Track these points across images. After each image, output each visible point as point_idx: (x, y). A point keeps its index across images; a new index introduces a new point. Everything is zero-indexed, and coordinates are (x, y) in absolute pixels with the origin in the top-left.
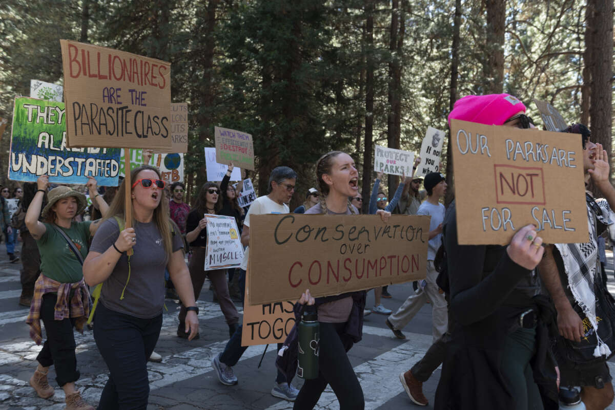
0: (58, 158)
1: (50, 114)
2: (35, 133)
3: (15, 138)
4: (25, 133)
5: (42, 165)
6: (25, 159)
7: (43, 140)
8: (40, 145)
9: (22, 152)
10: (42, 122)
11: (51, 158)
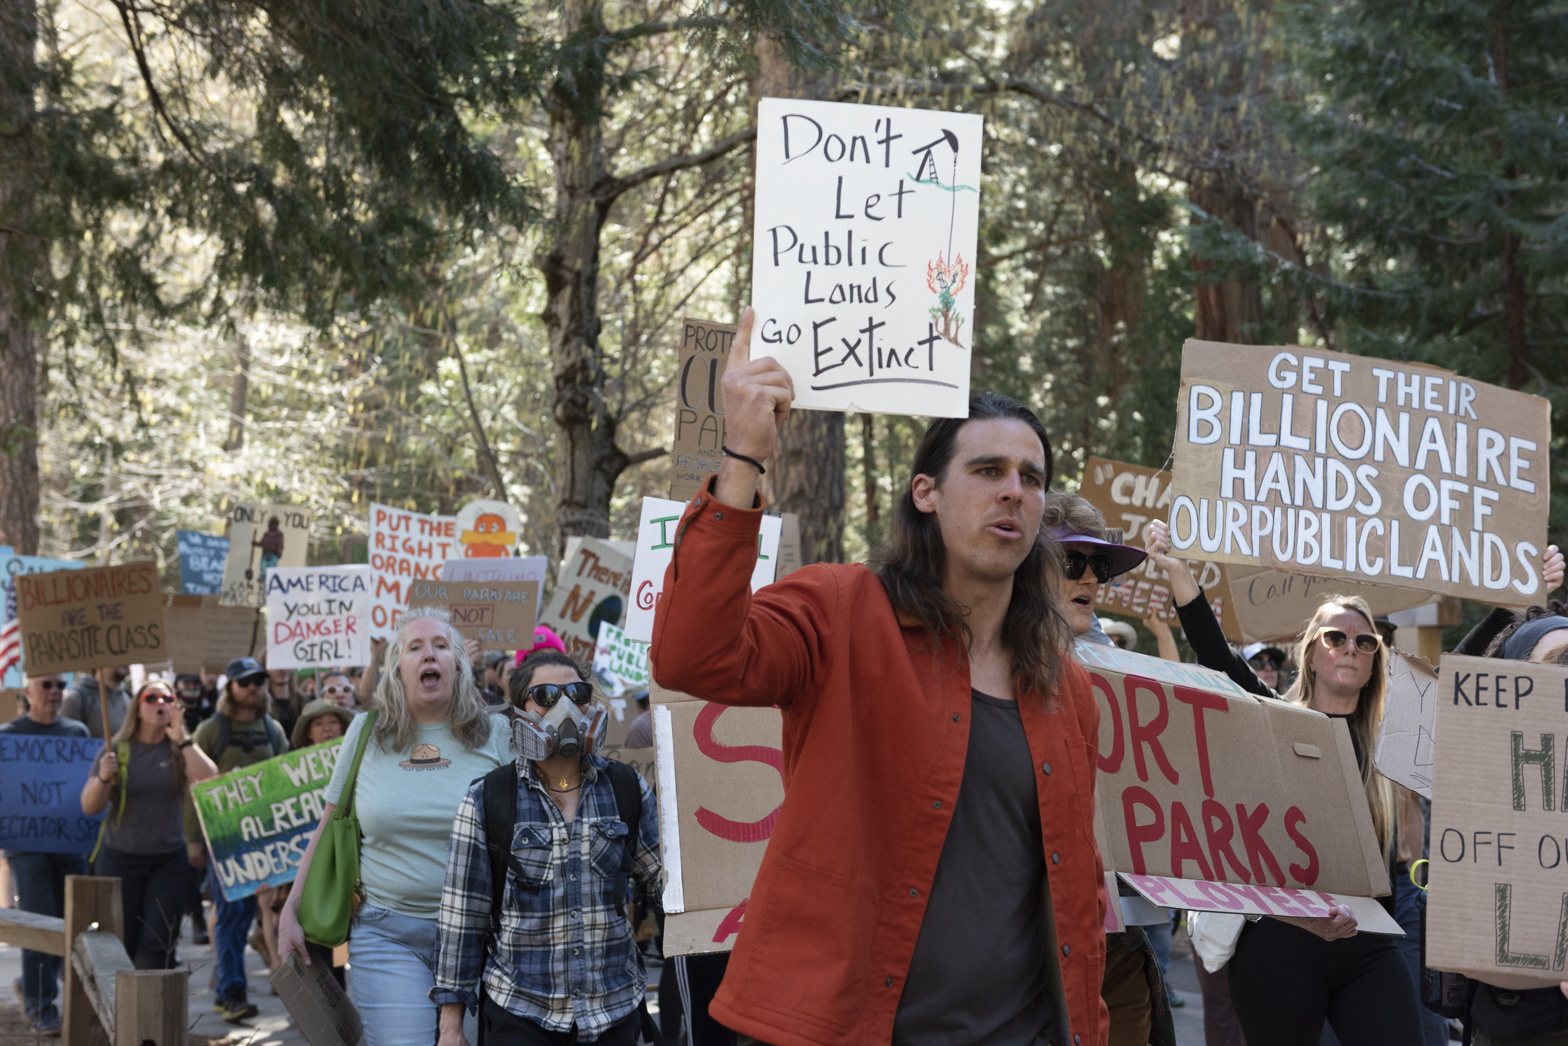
0: (279, 844)
1: (243, 789)
2: (234, 825)
3: (213, 843)
4: (222, 828)
5: (261, 863)
6: (236, 866)
7: (250, 828)
8: (246, 838)
9: (228, 857)
10: (236, 804)
11: (269, 848)
